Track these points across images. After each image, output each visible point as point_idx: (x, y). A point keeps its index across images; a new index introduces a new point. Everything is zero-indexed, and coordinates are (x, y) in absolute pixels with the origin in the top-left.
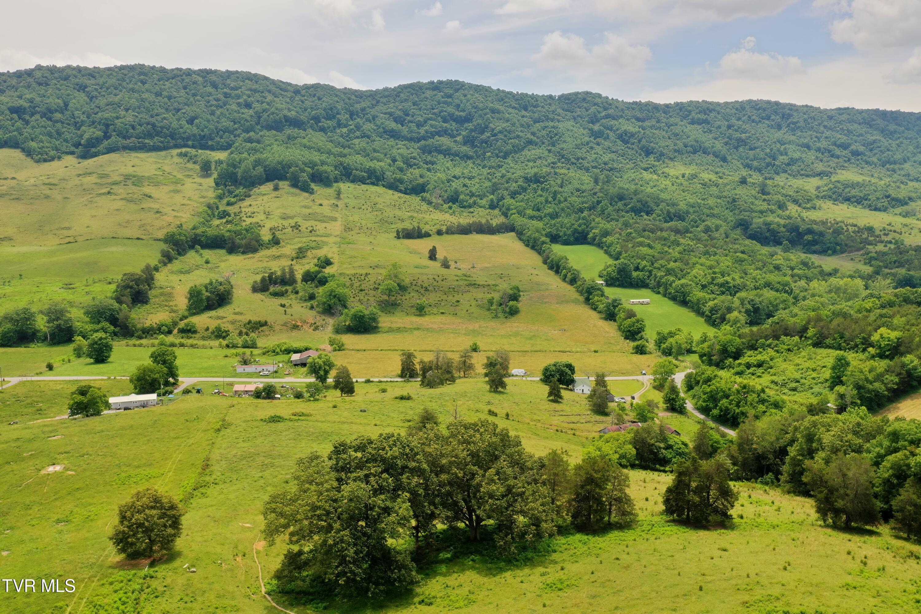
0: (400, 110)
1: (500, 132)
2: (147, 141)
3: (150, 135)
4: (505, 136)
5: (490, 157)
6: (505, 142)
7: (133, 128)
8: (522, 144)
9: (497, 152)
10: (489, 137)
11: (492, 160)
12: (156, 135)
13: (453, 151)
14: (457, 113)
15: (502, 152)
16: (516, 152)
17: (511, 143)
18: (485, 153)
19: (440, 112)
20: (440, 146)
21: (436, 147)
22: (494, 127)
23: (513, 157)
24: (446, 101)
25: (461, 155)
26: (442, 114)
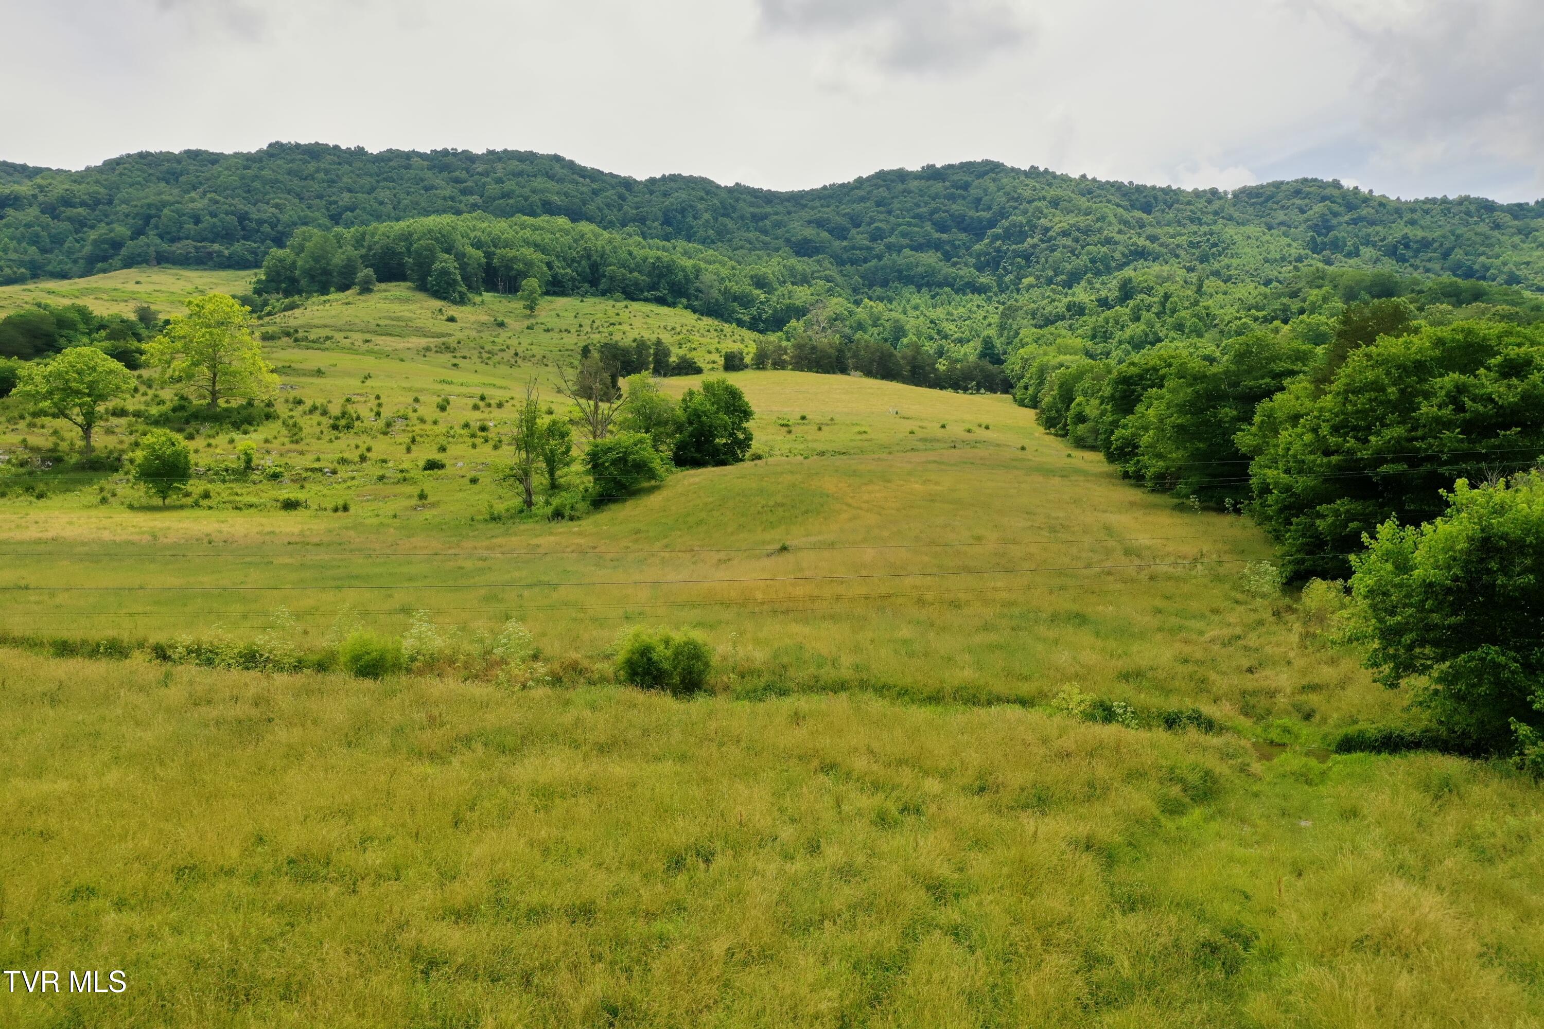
0: (844, 215)
1: (1065, 234)
2: (216, 247)
3: (227, 236)
4: (1076, 240)
5: (1030, 287)
6: (1073, 252)
7: (197, 220)
8: (1117, 255)
9: (1050, 273)
10: (1034, 246)
11: (1036, 292)
12: (245, 238)
13: (940, 278)
14: (972, 213)
15: (1062, 273)
16: (1098, 273)
17: (1089, 253)
18: (1019, 279)
19: (932, 213)
20: (909, 267)
21: (900, 271)
22: (1049, 225)
23: (1090, 282)
24: (953, 194)
25: (959, 283)
26: (936, 216)
